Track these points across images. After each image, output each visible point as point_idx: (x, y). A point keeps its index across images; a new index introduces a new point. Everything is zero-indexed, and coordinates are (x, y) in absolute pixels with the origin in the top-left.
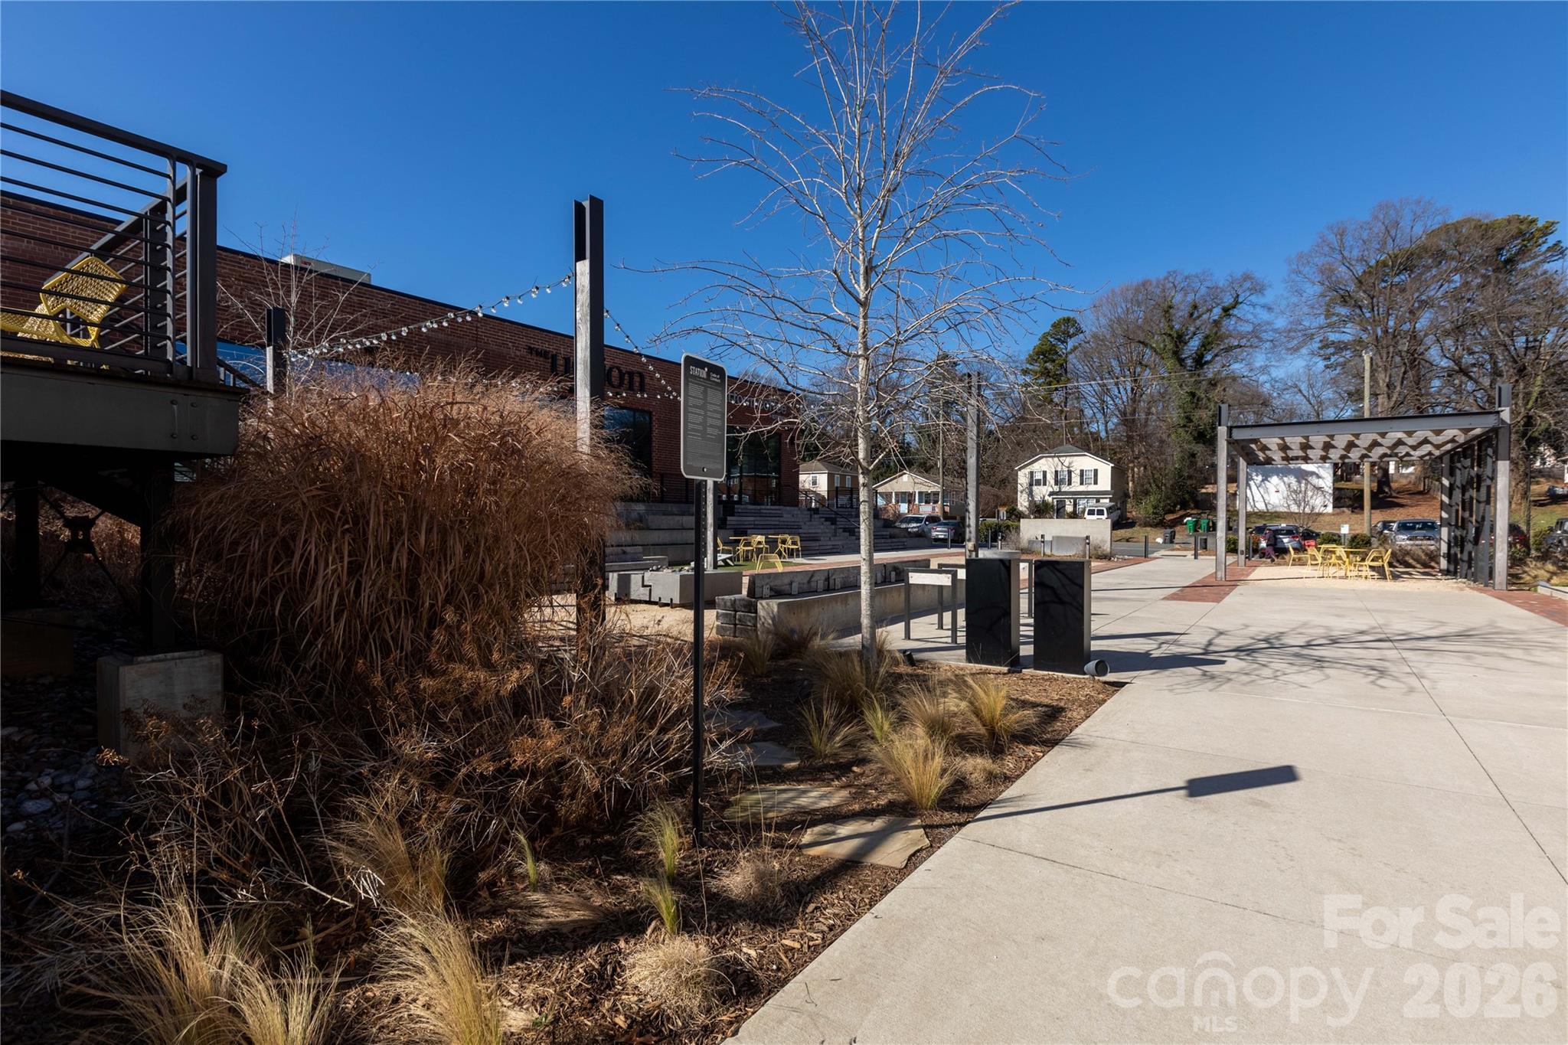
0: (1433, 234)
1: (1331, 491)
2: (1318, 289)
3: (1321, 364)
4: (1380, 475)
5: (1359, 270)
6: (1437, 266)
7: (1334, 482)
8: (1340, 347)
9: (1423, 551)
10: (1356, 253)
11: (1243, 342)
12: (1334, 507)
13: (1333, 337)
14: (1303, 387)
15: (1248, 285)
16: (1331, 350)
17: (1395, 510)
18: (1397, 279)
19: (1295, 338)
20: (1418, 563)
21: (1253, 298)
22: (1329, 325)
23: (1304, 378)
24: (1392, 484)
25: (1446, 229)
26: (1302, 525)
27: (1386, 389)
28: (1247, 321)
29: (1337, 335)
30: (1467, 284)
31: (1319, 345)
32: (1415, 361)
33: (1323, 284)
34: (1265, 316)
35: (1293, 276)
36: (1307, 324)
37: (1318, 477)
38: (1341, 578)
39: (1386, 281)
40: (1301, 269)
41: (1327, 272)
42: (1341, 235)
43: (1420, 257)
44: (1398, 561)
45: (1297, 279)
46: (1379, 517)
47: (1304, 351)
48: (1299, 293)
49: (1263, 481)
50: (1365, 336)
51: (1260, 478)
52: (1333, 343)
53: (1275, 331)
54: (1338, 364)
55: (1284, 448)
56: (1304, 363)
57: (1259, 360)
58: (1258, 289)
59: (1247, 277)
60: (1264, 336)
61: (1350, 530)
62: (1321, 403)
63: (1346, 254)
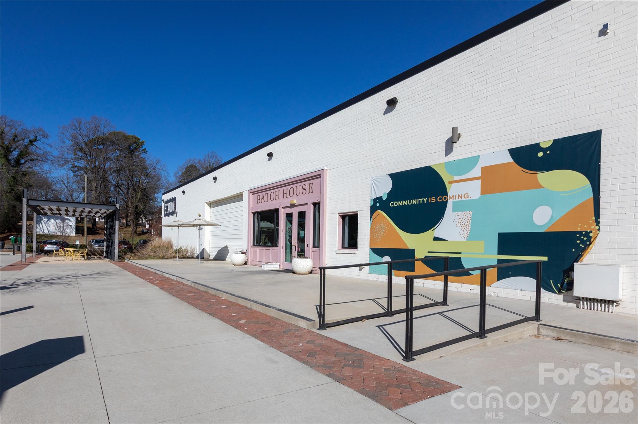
0: (110, 134)
1: (75, 227)
2: (71, 143)
3: (72, 174)
4: (93, 222)
5: (86, 140)
6: (112, 146)
7: (76, 223)
8: (79, 169)
9: (100, 250)
10: (85, 132)
11: (39, 158)
12: (76, 234)
13: (77, 164)
14: (66, 182)
15: (41, 133)
16: (76, 169)
17: (97, 236)
18: (99, 147)
19: (61, 162)
20: (98, 254)
21: (44, 139)
22: (75, 159)
23: (66, 178)
24: (97, 225)
25: (114, 133)
26: (61, 240)
27: (95, 189)
28: (41, 149)
29: (78, 164)
30: (120, 155)
31: (71, 166)
32: (104, 180)
33: (73, 141)
34: (48, 149)
35: (61, 134)
36: (66, 156)
37: (70, 221)
38: (71, 260)
39: (96, 147)
40: (64, 132)
41: (74, 137)
42: (80, 124)
43: (106, 141)
44: (92, 254)
45: (63, 136)
46: (91, 238)
47: (65, 167)
48: (64, 142)
49: (47, 221)
50: (88, 166)
51: (46, 220)
52: (77, 166)
53: (53, 156)
54: (79, 175)
55: (51, 209)
56: (66, 172)
57: (46, 167)
58: (46, 136)
59: (41, 130)
60: (48, 157)
61: (79, 243)
62: (72, 190)
63: (81, 132)
